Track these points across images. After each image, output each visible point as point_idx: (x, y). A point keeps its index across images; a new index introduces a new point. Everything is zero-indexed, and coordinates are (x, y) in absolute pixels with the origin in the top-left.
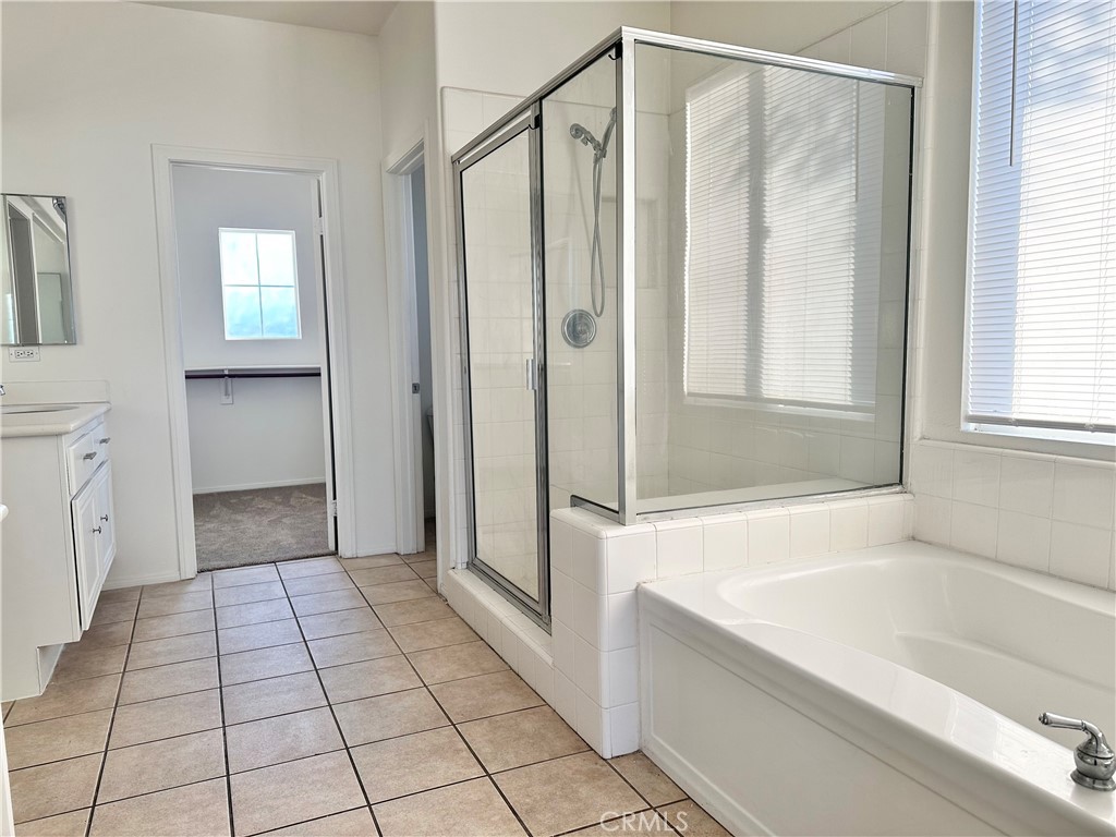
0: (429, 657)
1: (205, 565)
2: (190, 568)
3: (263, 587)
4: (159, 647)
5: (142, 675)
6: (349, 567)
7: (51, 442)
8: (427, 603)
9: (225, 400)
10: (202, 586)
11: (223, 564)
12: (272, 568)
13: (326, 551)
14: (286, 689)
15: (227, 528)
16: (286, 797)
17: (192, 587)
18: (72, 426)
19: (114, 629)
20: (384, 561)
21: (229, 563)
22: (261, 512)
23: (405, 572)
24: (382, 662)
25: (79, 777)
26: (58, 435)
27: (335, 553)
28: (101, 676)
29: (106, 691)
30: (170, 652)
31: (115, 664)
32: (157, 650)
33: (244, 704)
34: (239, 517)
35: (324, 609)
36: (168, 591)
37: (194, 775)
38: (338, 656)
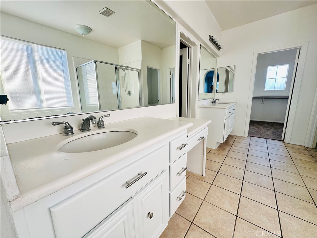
0: (310, 179)
1: (250, 135)
2: (247, 135)
3: (262, 143)
4: (237, 148)
5: (232, 152)
6: (286, 145)
7: (224, 109)
8: (313, 164)
9: (262, 103)
10: (249, 139)
11: (254, 136)
12: (265, 140)
13: (281, 140)
14: (261, 168)
15: (257, 129)
16: (255, 193)
17: (246, 139)
18: (227, 107)
19: (230, 142)
20: (299, 147)
21: (255, 136)
22: (266, 127)
23: (306, 152)
24: (292, 174)
25: (217, 166)
26: (225, 108)
27: (283, 141)
28: (225, 150)
29: (225, 153)
30: (238, 150)
31: (228, 149)
32: (236, 149)
33: (250, 167)
34: (260, 127)
35: (277, 153)
36: (241, 138)
37: (236, 177)
38: (278, 166)
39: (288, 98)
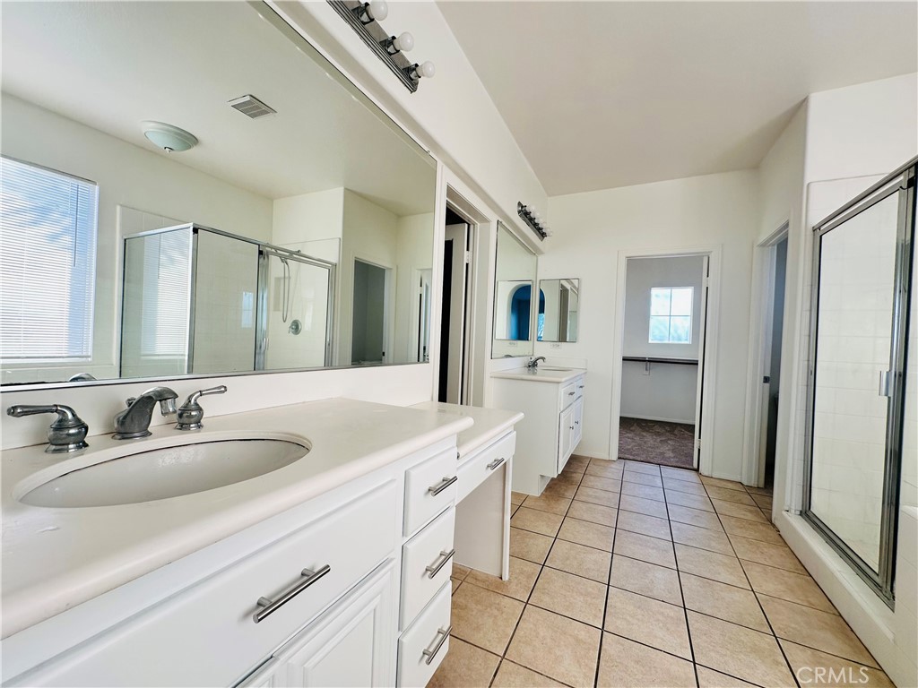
0: (758, 569)
1: (622, 456)
2: (614, 456)
3: (650, 477)
4: (590, 492)
5: (580, 504)
6: (706, 482)
7: (555, 385)
8: (761, 527)
9: (645, 372)
10: (619, 466)
11: (631, 457)
12: (657, 467)
13: (691, 467)
14: (652, 545)
15: (637, 438)
16: (638, 620)
17: (613, 466)
18: (563, 380)
19: (574, 475)
20: (730, 486)
21: (635, 458)
22: (658, 434)
23: (746, 498)
24: (720, 557)
25: (541, 545)
26: (558, 383)
27: (697, 470)
28: (563, 497)
29: (563, 506)
30: (596, 497)
31: (570, 494)
32: (590, 493)
33: (627, 545)
34: (644, 434)
35: (684, 503)
36: (602, 464)
37: (591, 575)
38: (689, 539)
39: (697, 364)
